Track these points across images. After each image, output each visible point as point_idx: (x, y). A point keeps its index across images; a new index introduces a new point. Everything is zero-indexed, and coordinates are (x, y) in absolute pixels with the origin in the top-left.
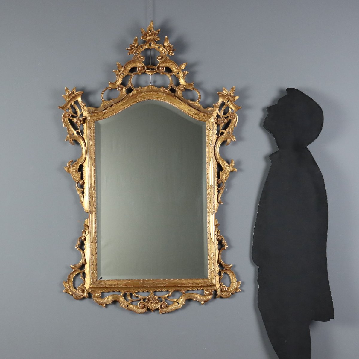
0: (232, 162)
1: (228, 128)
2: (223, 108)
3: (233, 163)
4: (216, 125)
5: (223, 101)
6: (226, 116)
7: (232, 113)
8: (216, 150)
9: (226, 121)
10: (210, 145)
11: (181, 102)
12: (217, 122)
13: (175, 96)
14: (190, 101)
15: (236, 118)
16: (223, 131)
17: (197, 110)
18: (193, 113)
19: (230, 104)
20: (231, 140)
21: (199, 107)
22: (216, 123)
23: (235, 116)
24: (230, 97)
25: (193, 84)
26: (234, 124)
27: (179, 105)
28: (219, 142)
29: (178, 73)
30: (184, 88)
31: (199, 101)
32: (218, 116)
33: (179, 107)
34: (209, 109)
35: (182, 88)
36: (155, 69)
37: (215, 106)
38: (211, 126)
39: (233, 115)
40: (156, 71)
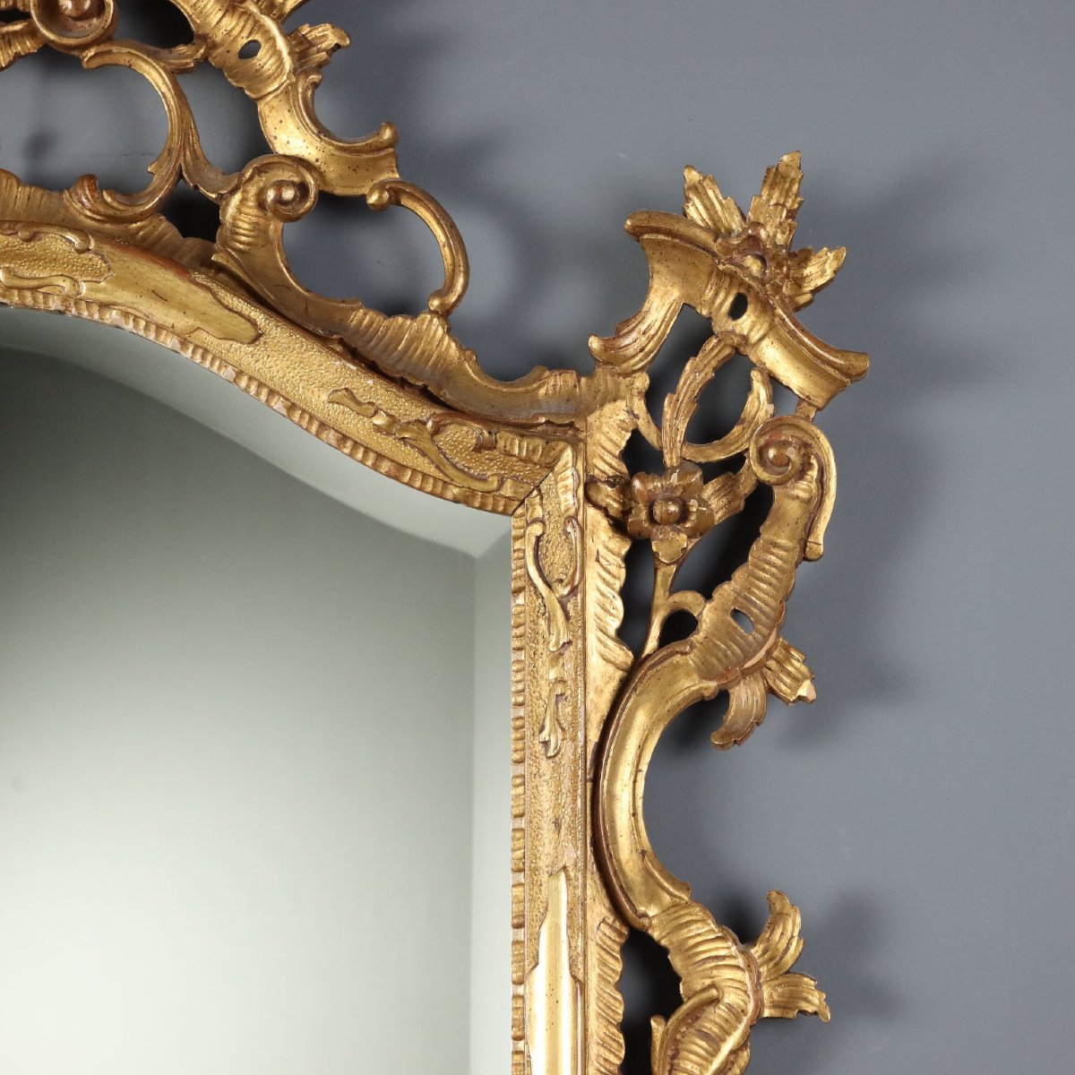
0: (780, 916)
1: (739, 575)
2: (694, 375)
3: (788, 936)
4: (607, 548)
5: (687, 309)
6: (716, 453)
7: (775, 424)
8: (611, 796)
9: (715, 503)
10: (546, 744)
11: (254, 323)
12: (626, 512)
13: (206, 264)
14: (362, 317)
15: (814, 473)
16: (690, 600)
17: (427, 395)
18: (378, 429)
19: (755, 337)
20: (771, 691)
21: (447, 373)
22: (619, 525)
23: (806, 448)
24: (753, 265)
25: (391, 144)
26: (800, 533)
27: (242, 353)
28: (641, 719)
29: (250, 51)
30: (302, 188)
31: (445, 314)
32: (639, 455)
33: (240, 373)
34: (553, 384)
35: (280, 185)
36: (25, 16)
37: (613, 358)
38: (558, 558)
39: (785, 444)
40: (32, 32)
